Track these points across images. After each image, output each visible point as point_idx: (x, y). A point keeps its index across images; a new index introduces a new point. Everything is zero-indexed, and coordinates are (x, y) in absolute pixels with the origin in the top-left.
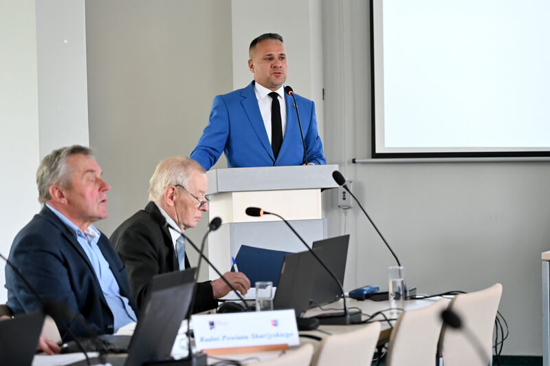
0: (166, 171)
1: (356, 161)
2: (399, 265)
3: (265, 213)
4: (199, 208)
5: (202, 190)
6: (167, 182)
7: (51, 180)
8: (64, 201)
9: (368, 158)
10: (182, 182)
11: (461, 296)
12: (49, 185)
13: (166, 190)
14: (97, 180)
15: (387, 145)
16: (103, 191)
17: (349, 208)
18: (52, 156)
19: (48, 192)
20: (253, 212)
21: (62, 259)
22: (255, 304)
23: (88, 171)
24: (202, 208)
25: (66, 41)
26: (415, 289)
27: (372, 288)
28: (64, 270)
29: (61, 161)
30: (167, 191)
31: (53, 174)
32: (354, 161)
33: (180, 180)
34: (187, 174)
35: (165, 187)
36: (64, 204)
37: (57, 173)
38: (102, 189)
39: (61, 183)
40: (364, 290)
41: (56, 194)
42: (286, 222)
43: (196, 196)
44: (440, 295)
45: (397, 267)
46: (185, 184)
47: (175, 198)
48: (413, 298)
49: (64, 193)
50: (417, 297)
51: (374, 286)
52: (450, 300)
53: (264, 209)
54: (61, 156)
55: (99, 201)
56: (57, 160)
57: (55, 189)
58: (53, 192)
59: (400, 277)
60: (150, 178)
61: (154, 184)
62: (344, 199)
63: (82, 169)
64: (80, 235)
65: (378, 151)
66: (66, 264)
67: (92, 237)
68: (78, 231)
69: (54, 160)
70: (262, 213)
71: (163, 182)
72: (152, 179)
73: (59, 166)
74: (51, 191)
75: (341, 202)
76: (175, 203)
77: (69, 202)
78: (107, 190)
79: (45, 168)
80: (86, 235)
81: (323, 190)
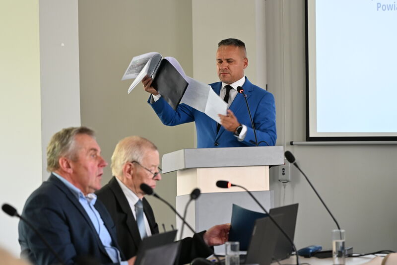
0: (124, 150)
1: (293, 143)
2: (339, 228)
3: (232, 185)
4: (153, 179)
5: (155, 164)
6: (125, 159)
7: (61, 154)
8: (70, 171)
9: (304, 141)
10: (138, 159)
11: (392, 255)
12: (59, 157)
13: (124, 165)
14: (97, 158)
15: (319, 131)
16: (101, 166)
17: (288, 181)
18: (62, 133)
19: (58, 163)
20: (222, 184)
21: (65, 218)
22: (224, 260)
23: (92, 149)
24: (155, 178)
25: (63, 45)
26: (352, 248)
27: (316, 247)
28: (66, 228)
29: (71, 138)
30: (126, 167)
31: (63, 148)
32: (291, 144)
33: (135, 157)
34: (141, 153)
35: (124, 164)
36: (70, 174)
37: (68, 148)
38: (101, 165)
39: (70, 157)
40: (310, 249)
41: (65, 165)
42: (249, 192)
43: (150, 169)
44: (373, 254)
45: (338, 230)
46: (140, 160)
47: (132, 172)
48: (350, 256)
49: (71, 165)
50: (354, 255)
51: (318, 245)
52: (383, 258)
53: (231, 182)
54: (72, 133)
55: (98, 174)
56: (67, 136)
57: (64, 161)
58: (62, 163)
59: (341, 239)
60: (111, 156)
61: (114, 161)
62: (284, 174)
63: (88, 147)
64: (82, 197)
65: (311, 135)
66: (67, 223)
67: (91, 199)
68: (80, 193)
69: (65, 137)
70: (229, 185)
71: (122, 160)
72: (113, 157)
73: (70, 142)
74: (60, 162)
75: (281, 177)
76: (133, 177)
77: (74, 172)
78: (104, 166)
79: (57, 143)
80: (86, 197)
81: (270, 166)
